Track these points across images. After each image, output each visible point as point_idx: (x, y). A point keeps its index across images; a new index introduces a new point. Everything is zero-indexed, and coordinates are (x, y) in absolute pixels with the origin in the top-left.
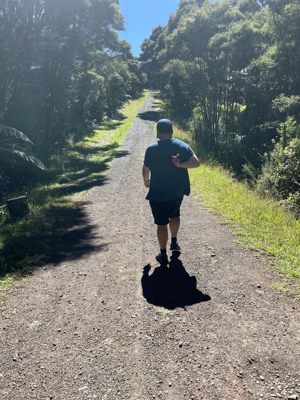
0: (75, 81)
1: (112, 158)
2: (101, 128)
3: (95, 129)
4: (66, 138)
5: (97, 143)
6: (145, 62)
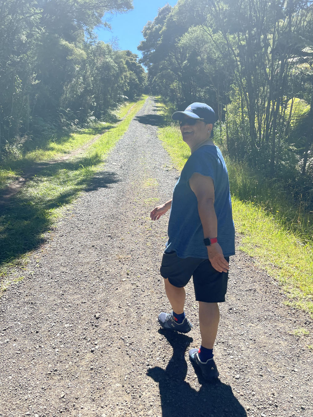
2: (82, 131)
4: (7, 143)
5: (69, 153)
6: (147, 52)
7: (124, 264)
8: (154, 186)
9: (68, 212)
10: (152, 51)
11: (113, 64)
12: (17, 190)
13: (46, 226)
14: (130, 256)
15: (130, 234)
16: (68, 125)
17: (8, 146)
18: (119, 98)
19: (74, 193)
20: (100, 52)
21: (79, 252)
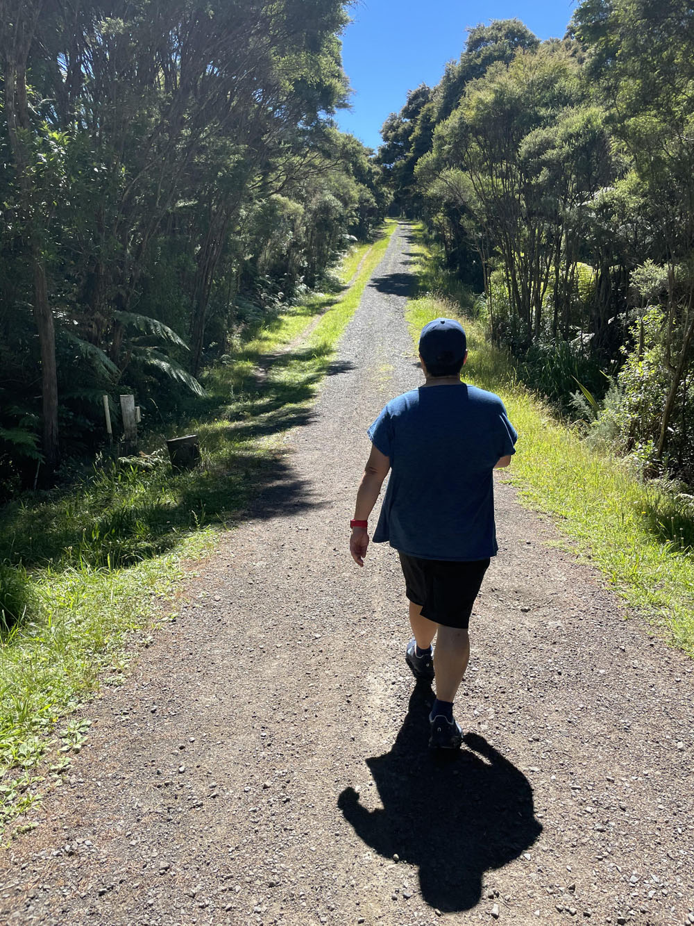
0: (247, 217)
1: (319, 375)
2: (293, 311)
3: (282, 313)
5: (288, 343)
9: (321, 386)
12: (264, 377)
16: (272, 302)
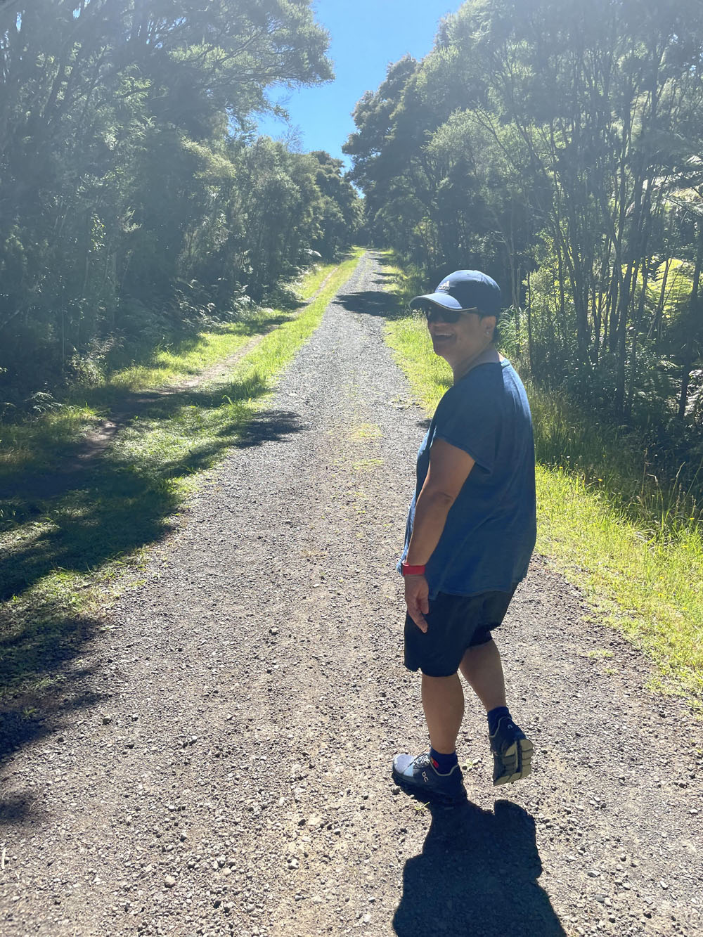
1: (220, 446)
2: (223, 328)
4: (75, 353)
5: (198, 373)
6: (363, 158)
7: (315, 564)
8: (373, 438)
9: (207, 484)
10: (374, 156)
11: (290, 185)
12: (102, 445)
13: (170, 506)
14: (326, 553)
15: (327, 520)
16: (193, 315)
17: (76, 360)
18: (302, 256)
19: (216, 449)
20: (262, 159)
21: (236, 547)
